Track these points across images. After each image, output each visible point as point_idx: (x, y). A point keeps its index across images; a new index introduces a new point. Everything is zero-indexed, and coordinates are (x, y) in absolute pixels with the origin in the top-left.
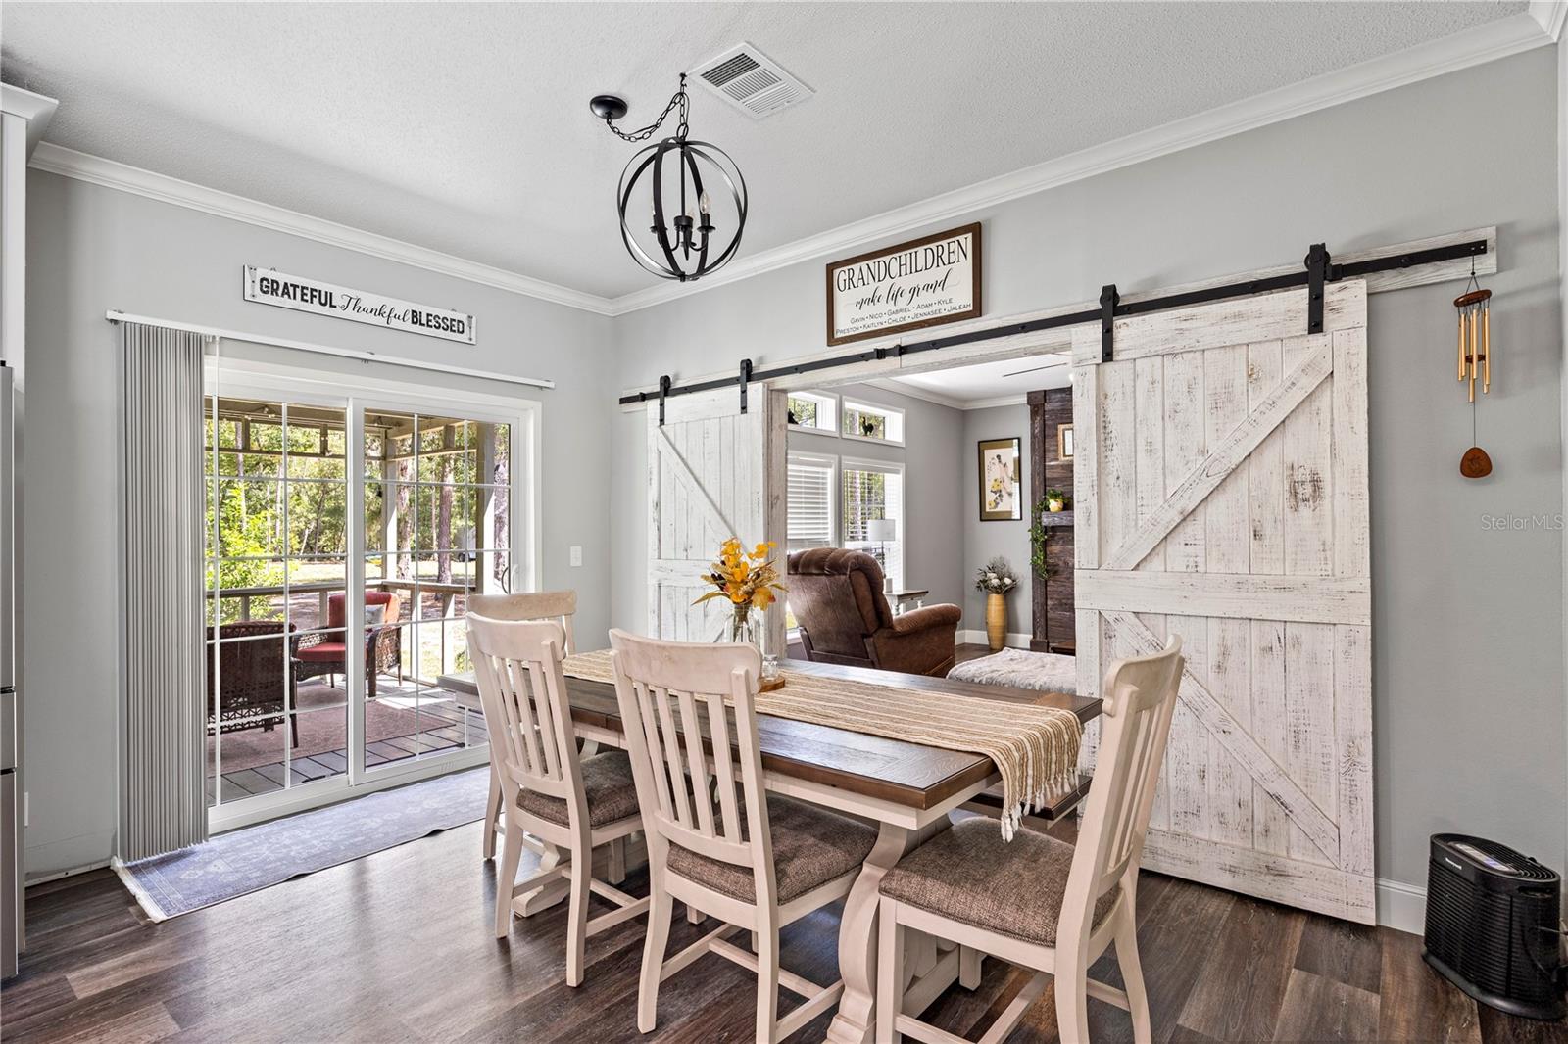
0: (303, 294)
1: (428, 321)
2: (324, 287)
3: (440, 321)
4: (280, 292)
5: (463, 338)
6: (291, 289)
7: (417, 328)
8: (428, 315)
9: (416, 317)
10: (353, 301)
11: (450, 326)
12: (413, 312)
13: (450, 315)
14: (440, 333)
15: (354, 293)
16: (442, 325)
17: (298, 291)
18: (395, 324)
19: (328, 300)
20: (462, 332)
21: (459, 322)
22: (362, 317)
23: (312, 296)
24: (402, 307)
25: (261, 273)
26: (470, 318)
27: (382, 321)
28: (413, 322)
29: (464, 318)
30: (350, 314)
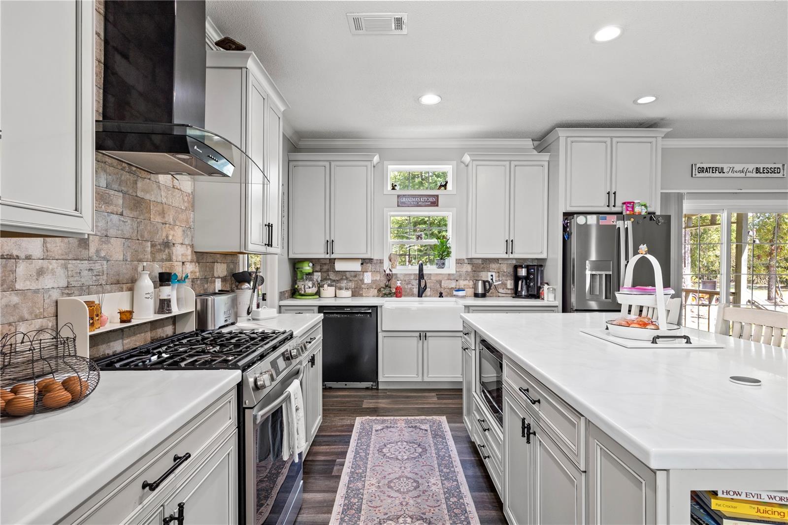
0: (713, 170)
1: (763, 171)
2: (720, 166)
3: (769, 170)
4: (704, 172)
5: (780, 175)
6: (708, 169)
7: (758, 175)
8: (763, 168)
9: (758, 170)
10: (732, 169)
11: (773, 171)
12: (757, 168)
13: (773, 166)
14: (769, 175)
15: (731, 165)
16: (770, 171)
17: (711, 169)
18: (748, 175)
19: (722, 171)
20: (780, 172)
21: (778, 168)
22: (735, 175)
23: (716, 170)
24: (751, 167)
25: (698, 166)
26: (784, 165)
27: (743, 175)
28: (756, 173)
29: (780, 166)
30: (730, 174)
